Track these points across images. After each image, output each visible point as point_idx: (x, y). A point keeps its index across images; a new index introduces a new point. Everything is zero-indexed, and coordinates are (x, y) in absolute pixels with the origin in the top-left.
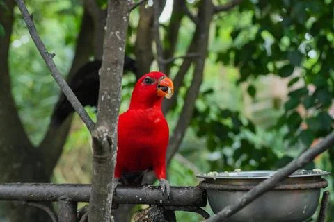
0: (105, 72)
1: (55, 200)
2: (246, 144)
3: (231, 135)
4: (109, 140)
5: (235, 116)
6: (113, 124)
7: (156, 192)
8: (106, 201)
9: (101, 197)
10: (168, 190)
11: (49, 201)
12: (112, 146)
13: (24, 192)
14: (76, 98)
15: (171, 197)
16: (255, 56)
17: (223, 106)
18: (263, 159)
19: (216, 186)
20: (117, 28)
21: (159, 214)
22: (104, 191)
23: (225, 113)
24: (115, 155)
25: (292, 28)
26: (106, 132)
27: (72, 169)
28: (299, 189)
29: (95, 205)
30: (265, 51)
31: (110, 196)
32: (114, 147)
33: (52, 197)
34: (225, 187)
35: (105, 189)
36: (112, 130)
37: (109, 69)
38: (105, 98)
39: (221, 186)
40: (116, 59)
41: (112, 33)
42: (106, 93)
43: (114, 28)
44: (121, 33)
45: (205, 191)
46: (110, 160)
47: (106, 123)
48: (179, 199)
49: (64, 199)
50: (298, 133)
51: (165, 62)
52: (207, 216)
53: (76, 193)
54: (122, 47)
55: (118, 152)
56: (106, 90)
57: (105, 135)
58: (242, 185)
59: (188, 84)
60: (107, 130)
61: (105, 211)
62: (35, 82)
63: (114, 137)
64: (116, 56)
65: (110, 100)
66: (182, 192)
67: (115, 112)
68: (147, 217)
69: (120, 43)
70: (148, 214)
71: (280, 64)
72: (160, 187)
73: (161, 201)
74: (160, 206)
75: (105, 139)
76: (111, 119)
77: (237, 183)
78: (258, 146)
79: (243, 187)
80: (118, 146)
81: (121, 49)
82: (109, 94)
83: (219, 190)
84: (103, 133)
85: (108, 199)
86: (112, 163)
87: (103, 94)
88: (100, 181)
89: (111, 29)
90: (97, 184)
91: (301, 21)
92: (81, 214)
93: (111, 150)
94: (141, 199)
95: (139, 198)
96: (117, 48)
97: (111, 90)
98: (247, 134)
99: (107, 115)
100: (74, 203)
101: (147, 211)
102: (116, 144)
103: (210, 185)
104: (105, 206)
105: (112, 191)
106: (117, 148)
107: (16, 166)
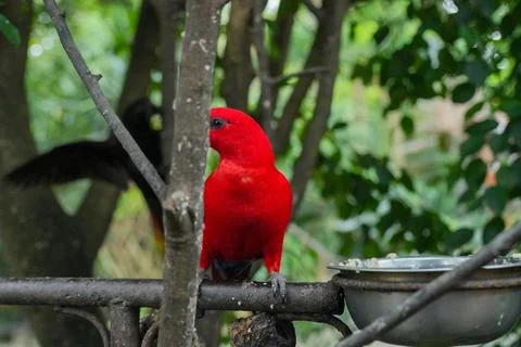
0: (183, 105)
1: (105, 304)
2: (398, 208)
3: (375, 194)
4: (191, 213)
5: (381, 164)
6: (196, 189)
7: (263, 291)
8: (185, 309)
9: (178, 304)
10: (283, 288)
11: (95, 306)
12: (196, 223)
13: (56, 292)
14: (136, 146)
15: (286, 300)
16: (412, 70)
17: (362, 149)
18: (427, 233)
19: (359, 283)
20: (202, 35)
21: (268, 327)
22: (183, 293)
23: (366, 160)
24: (200, 237)
25: (472, 25)
26: (185, 201)
27: (124, 245)
28: (493, 289)
29: (170, 316)
30: (428, 61)
31: (194, 301)
32: (199, 224)
33: (99, 299)
34: (375, 285)
35: (186, 290)
36: (195, 197)
37: (189, 100)
38: (183, 146)
39: (368, 283)
40: (200, 84)
41: (194, 42)
42: (185, 138)
43: (197, 34)
44: (208, 42)
45: (341, 290)
46: (193, 245)
47: (185, 187)
48: (300, 303)
49: (119, 303)
50: (481, 192)
51: (272, 81)
52: (347, 332)
53: (138, 294)
54: (209, 64)
55: (205, 232)
56: (185, 134)
57: (185, 205)
58: (402, 283)
59: (309, 115)
60: (187, 198)
61: (185, 324)
62: (65, 111)
63: (199, 208)
64: (201, 80)
65: (191, 150)
66: (305, 292)
67: (199, 169)
68: (249, 331)
69: (207, 58)
70: (252, 326)
71: (452, 82)
72: (269, 284)
73: (272, 307)
74: (270, 313)
75: (184, 212)
76: (193, 180)
77: (392, 279)
78: (417, 211)
79: (403, 285)
80: (205, 222)
81: (207, 68)
82: (190, 140)
83: (364, 289)
84: (181, 202)
85: (189, 307)
86: (196, 249)
87: (180, 140)
88: (177, 277)
89: (192, 35)
90: (172, 283)
91: (485, 13)
92: (146, 325)
93: (193, 229)
94: (239, 303)
95: (236, 301)
96: (202, 67)
97: (193, 133)
98: (399, 191)
99: (186, 174)
100: (134, 309)
101: (249, 322)
102: (202, 220)
103: (351, 282)
104: (185, 318)
105: (196, 293)
106: (203, 226)
107: (39, 245)
